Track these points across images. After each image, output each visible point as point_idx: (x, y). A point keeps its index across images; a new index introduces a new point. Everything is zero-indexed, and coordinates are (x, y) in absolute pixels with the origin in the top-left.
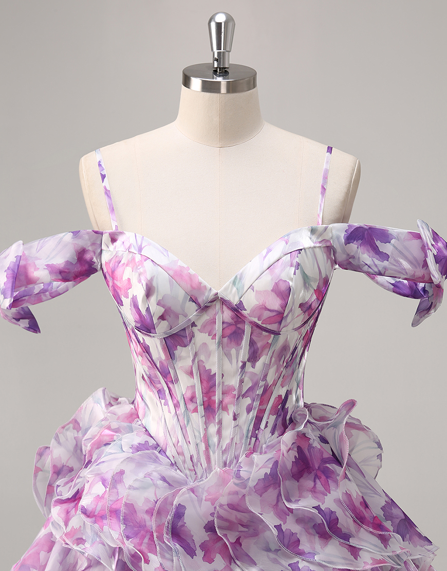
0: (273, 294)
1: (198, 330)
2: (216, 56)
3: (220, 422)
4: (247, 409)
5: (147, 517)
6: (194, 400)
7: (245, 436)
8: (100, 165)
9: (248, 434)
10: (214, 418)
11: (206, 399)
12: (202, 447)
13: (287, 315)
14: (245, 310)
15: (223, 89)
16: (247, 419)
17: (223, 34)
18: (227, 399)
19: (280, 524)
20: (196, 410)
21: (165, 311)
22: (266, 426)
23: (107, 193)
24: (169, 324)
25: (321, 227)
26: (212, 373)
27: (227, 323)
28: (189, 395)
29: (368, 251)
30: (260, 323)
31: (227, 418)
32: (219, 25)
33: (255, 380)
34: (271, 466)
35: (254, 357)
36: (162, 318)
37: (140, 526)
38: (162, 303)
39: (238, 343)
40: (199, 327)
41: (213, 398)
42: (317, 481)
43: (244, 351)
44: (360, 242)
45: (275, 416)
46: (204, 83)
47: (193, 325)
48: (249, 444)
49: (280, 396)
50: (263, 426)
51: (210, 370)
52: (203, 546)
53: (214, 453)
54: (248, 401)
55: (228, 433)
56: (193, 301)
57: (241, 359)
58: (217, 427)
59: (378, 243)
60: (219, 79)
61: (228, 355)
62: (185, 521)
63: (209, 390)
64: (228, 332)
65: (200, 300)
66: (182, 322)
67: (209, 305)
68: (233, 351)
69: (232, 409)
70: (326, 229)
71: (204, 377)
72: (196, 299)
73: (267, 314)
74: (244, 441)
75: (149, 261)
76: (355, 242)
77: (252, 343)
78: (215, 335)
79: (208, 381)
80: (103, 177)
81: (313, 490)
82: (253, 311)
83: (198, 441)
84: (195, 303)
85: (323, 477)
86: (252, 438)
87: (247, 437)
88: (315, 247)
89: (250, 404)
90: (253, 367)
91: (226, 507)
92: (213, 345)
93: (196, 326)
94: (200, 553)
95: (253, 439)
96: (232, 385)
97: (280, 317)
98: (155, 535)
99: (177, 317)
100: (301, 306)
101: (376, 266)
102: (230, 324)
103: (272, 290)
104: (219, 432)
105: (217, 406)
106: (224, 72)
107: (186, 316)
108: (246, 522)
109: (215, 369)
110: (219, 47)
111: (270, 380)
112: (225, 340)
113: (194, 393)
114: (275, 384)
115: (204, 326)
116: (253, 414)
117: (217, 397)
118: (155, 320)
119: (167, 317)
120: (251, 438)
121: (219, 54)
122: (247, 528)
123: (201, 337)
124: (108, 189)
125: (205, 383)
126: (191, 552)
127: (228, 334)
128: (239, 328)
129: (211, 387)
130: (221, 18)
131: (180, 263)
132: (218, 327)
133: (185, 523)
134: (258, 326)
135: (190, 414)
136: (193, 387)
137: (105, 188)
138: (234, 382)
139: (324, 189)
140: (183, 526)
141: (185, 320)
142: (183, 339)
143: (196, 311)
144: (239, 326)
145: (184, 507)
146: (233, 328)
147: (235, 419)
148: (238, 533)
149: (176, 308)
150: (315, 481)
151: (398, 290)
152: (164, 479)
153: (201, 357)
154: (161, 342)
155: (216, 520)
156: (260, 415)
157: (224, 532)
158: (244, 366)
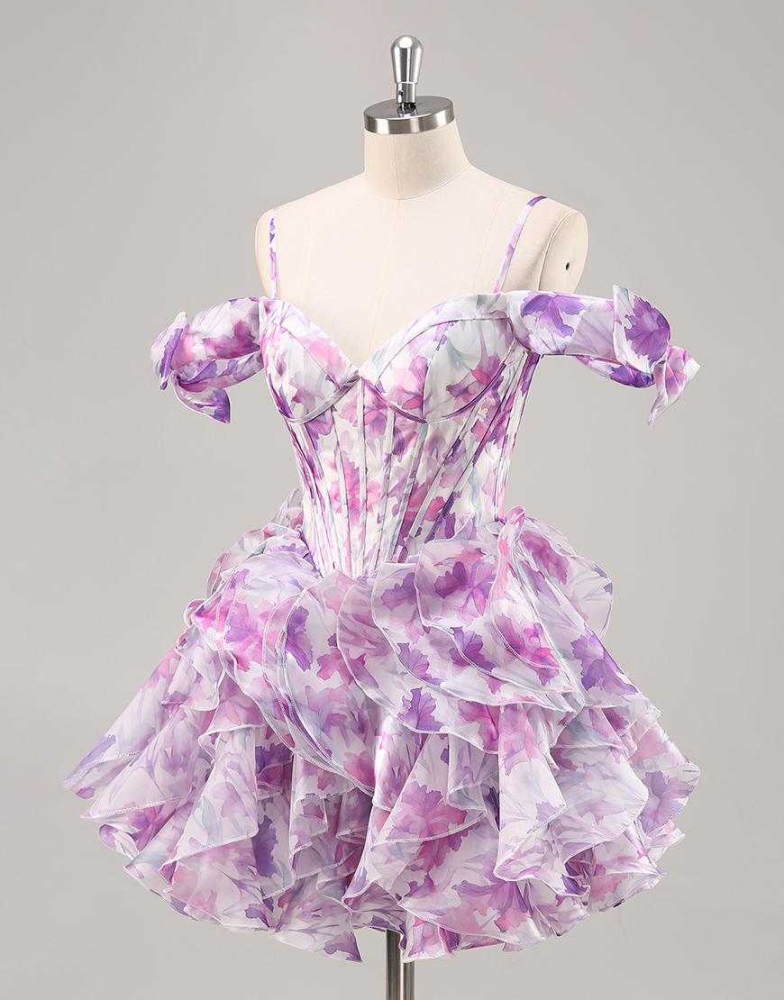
0: (411, 372)
1: (339, 415)
2: (400, 89)
3: (364, 525)
4: (393, 511)
5: (260, 621)
6: (338, 498)
7: (390, 542)
8: (272, 223)
9: (393, 540)
10: (358, 520)
11: (349, 497)
12: (344, 552)
13: (428, 399)
14: (384, 392)
15: (415, 127)
16: (392, 522)
17: (408, 62)
18: (371, 498)
19: (408, 644)
20: (339, 510)
21: (298, 391)
22: (419, 533)
23: (273, 256)
24: (305, 407)
25: (491, 294)
26: (356, 467)
27: (368, 407)
28: (333, 493)
29: (549, 324)
30: (400, 407)
31: (371, 519)
32: (404, 51)
33: (402, 475)
34: (404, 577)
35: (400, 448)
36: (296, 399)
37: (250, 630)
38: (294, 382)
39: (382, 432)
40: (339, 412)
41: (357, 496)
42: (471, 600)
43: (388, 443)
44: (541, 312)
45: (432, 523)
46: (391, 122)
47: (332, 408)
48: (394, 553)
49: (440, 499)
50: (413, 531)
51: (353, 464)
52: (322, 660)
53: (355, 560)
54: (393, 501)
55: (372, 537)
56: (331, 380)
57: (385, 451)
58: (361, 530)
59: (563, 314)
60: (407, 116)
61: (372, 446)
62: (304, 628)
63: (353, 487)
64: (370, 418)
65: (338, 380)
66: (319, 406)
67: (349, 385)
68: (377, 441)
69: (377, 510)
70: (498, 297)
71: (348, 471)
72: (334, 377)
73: (406, 397)
74: (388, 549)
75: (286, 334)
76: (534, 313)
77: (396, 431)
78: (356, 421)
79: (352, 475)
80: (272, 236)
81: (462, 610)
82: (391, 393)
83: (341, 546)
84: (333, 382)
85: (480, 596)
86: (399, 546)
87: (392, 544)
88: (483, 319)
89: (396, 505)
90: (400, 461)
91: (351, 617)
92: (355, 434)
93: (336, 410)
94: (315, 667)
95: (400, 548)
96: (377, 482)
97: (420, 400)
98: (264, 641)
99: (312, 397)
100: (450, 388)
101: (555, 343)
102: (372, 409)
103: (409, 369)
104: (363, 536)
105: (361, 505)
106: (411, 107)
107: (322, 398)
108: (375, 638)
109: (359, 463)
110: (404, 78)
111: (422, 477)
112: (367, 427)
113: (338, 490)
114: (430, 482)
115: (344, 411)
116: (400, 516)
117: (361, 496)
118: (289, 403)
119: (302, 399)
120: (396, 546)
121: (404, 86)
122: (376, 644)
123: (341, 424)
124: (274, 251)
125: (349, 478)
126: (305, 664)
127: (370, 421)
128: (382, 414)
129: (355, 484)
130: (406, 43)
131: (323, 335)
132: (359, 412)
133: (305, 630)
134: (399, 411)
135: (334, 514)
136: (338, 482)
137: (271, 249)
138: (377, 477)
139: (512, 250)
140: (302, 633)
141: (323, 402)
142: (324, 425)
143: (335, 392)
144: (381, 411)
145: (307, 612)
146: (375, 414)
147: (379, 522)
148: (362, 650)
149: (311, 389)
150: (467, 600)
151: (617, 377)
152: (296, 583)
153: (344, 447)
154: (303, 429)
155: (338, 630)
156: (410, 519)
157: (347, 646)
158: (389, 459)
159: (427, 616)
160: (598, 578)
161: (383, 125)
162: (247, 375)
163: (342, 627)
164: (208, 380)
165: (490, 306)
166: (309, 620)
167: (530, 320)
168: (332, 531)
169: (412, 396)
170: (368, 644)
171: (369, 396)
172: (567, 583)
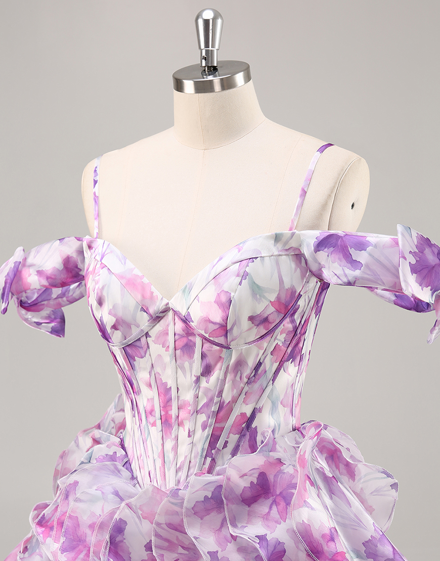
0: (216, 305)
1: (153, 341)
2: (204, 54)
3: (177, 438)
4: (202, 426)
5: (88, 532)
6: (153, 413)
7: (200, 455)
8: (95, 171)
9: (202, 453)
10: (171, 433)
11: (163, 413)
12: (159, 463)
13: (232, 328)
14: (193, 322)
15: (217, 86)
16: (202, 437)
17: (211, 31)
18: (183, 414)
19: (217, 552)
20: (154, 424)
21: (116, 320)
22: (225, 445)
23: (96, 199)
24: (122, 334)
26: (168, 387)
27: (179, 334)
28: (149, 408)
29: (340, 259)
30: (207, 336)
31: (183, 433)
32: (206, 22)
33: (210, 395)
34: (212, 489)
35: (207, 371)
36: (115, 327)
37: (80, 541)
38: (113, 312)
40: (153, 338)
41: (170, 413)
42: (274, 508)
44: (332, 249)
45: (237, 436)
46: (196, 83)
47: (147, 335)
49: (243, 415)
50: (220, 444)
51: (166, 384)
53: (169, 470)
54: (202, 418)
56: (145, 311)
57: (194, 373)
59: (352, 251)
60: (210, 78)
61: (182, 368)
62: (124, 537)
63: (166, 404)
64: (180, 344)
65: (151, 311)
67: (161, 315)
68: (187, 364)
69: (188, 425)
70: (293, 234)
71: (162, 390)
72: (147, 309)
73: (212, 327)
74: (198, 460)
75: (105, 269)
76: (326, 249)
77: (203, 356)
78: (168, 346)
79: (165, 393)
80: (95, 182)
81: (266, 517)
82: (199, 323)
83: (156, 457)
84: (147, 313)
85: (283, 504)
86: (208, 458)
87: (201, 456)
88: (280, 255)
89: (205, 421)
90: (207, 382)
91: (165, 526)
92: (167, 357)
93: (150, 337)
95: (209, 460)
96: (187, 400)
98: (92, 550)
99: (129, 326)
100: (251, 319)
101: (346, 276)
102: (182, 336)
103: (215, 302)
104: (175, 448)
105: (173, 420)
106: (213, 70)
107: (138, 326)
108: (187, 543)
109: (171, 383)
110: (207, 45)
111: (227, 397)
112: (178, 352)
113: (153, 406)
114: (235, 400)
115: (158, 337)
116: (208, 431)
117: (174, 412)
119: (120, 327)
120: (205, 458)
121: (207, 52)
122: (188, 551)
123: (155, 349)
124: (97, 195)
127: (180, 347)
128: (191, 340)
129: (168, 402)
130: (208, 15)
133: (125, 539)
135: (150, 427)
136: (153, 399)
137: (95, 193)
138: (188, 396)
140: (122, 541)
141: (138, 330)
142: (139, 349)
143: (148, 321)
144: (190, 338)
145: (126, 523)
146: (185, 340)
147: (189, 436)
148: (176, 555)
149: (128, 318)
150: (271, 508)
151: (400, 302)
152: (117, 494)
153: (158, 369)
154: (121, 352)
155: (153, 538)
156: (217, 433)
157: (162, 552)
158: (198, 380)
159: (234, 525)
160: (384, 478)
161: (189, 85)
162: (77, 298)
163: (157, 535)
164: (45, 303)
165: (286, 243)
166: (128, 529)
167: (322, 255)
168: (148, 442)
169: (217, 326)
170: (181, 550)
171: (180, 325)
172: (356, 481)
